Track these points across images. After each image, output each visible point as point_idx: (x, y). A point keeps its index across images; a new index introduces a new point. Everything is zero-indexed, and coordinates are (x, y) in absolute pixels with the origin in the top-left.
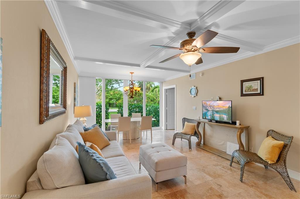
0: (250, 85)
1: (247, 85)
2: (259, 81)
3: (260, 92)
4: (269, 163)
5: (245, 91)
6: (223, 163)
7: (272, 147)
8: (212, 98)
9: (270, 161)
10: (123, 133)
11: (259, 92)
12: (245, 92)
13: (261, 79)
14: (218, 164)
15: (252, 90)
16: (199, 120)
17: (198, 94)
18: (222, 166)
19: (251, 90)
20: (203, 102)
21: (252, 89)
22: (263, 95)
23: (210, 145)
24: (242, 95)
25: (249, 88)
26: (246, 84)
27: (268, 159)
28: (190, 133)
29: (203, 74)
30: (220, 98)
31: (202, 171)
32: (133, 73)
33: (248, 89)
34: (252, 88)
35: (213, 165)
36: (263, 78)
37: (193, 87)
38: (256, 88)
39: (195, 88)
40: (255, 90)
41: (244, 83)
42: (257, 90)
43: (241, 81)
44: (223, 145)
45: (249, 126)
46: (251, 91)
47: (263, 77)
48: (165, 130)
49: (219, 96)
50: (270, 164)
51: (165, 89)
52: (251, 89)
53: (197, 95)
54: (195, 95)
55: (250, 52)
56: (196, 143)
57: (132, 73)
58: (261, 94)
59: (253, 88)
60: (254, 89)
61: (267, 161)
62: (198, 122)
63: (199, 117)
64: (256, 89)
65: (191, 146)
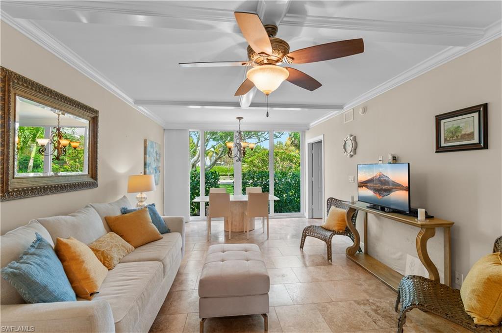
0: (455, 126)
1: (450, 126)
2: (476, 115)
3: (478, 142)
4: (475, 321)
5: (445, 140)
6: (382, 300)
7: (485, 283)
8: (381, 159)
9: (477, 317)
10: (225, 219)
11: (476, 140)
12: (444, 143)
13: (482, 109)
14: (368, 300)
15: (459, 137)
16: (353, 203)
17: (357, 150)
18: (374, 307)
19: (457, 137)
20: (359, 166)
21: (460, 135)
22: (486, 147)
23: (377, 256)
24: (440, 149)
25: (455, 133)
26: (446, 124)
27: (474, 310)
28: (336, 229)
29: (365, 110)
30: (393, 157)
31: (320, 311)
32: (242, 118)
33: (451, 135)
34: (461, 132)
35: (355, 301)
36: (485, 106)
37: (349, 138)
38: (469, 131)
39: (351, 138)
40: (467, 137)
41: (442, 122)
42: (471, 135)
43: (436, 116)
44: (399, 259)
45: (453, 223)
46: (457, 140)
47: (485, 102)
48: (309, 218)
49: (393, 153)
50: (476, 326)
51: (309, 144)
52: (457, 134)
53: (355, 153)
54: (352, 153)
55: (451, 47)
56: (347, 249)
57: (240, 118)
58: (482, 145)
59: (463, 133)
60: (465, 135)
61: (472, 315)
62: (350, 208)
63: (353, 198)
64: (469, 135)
65: (331, 255)
